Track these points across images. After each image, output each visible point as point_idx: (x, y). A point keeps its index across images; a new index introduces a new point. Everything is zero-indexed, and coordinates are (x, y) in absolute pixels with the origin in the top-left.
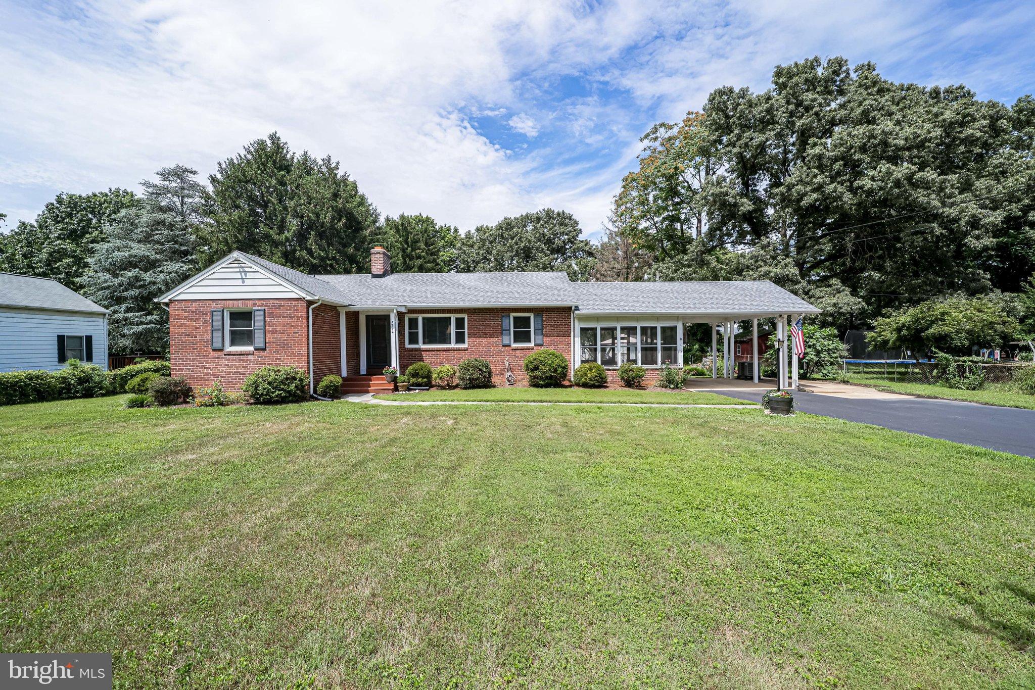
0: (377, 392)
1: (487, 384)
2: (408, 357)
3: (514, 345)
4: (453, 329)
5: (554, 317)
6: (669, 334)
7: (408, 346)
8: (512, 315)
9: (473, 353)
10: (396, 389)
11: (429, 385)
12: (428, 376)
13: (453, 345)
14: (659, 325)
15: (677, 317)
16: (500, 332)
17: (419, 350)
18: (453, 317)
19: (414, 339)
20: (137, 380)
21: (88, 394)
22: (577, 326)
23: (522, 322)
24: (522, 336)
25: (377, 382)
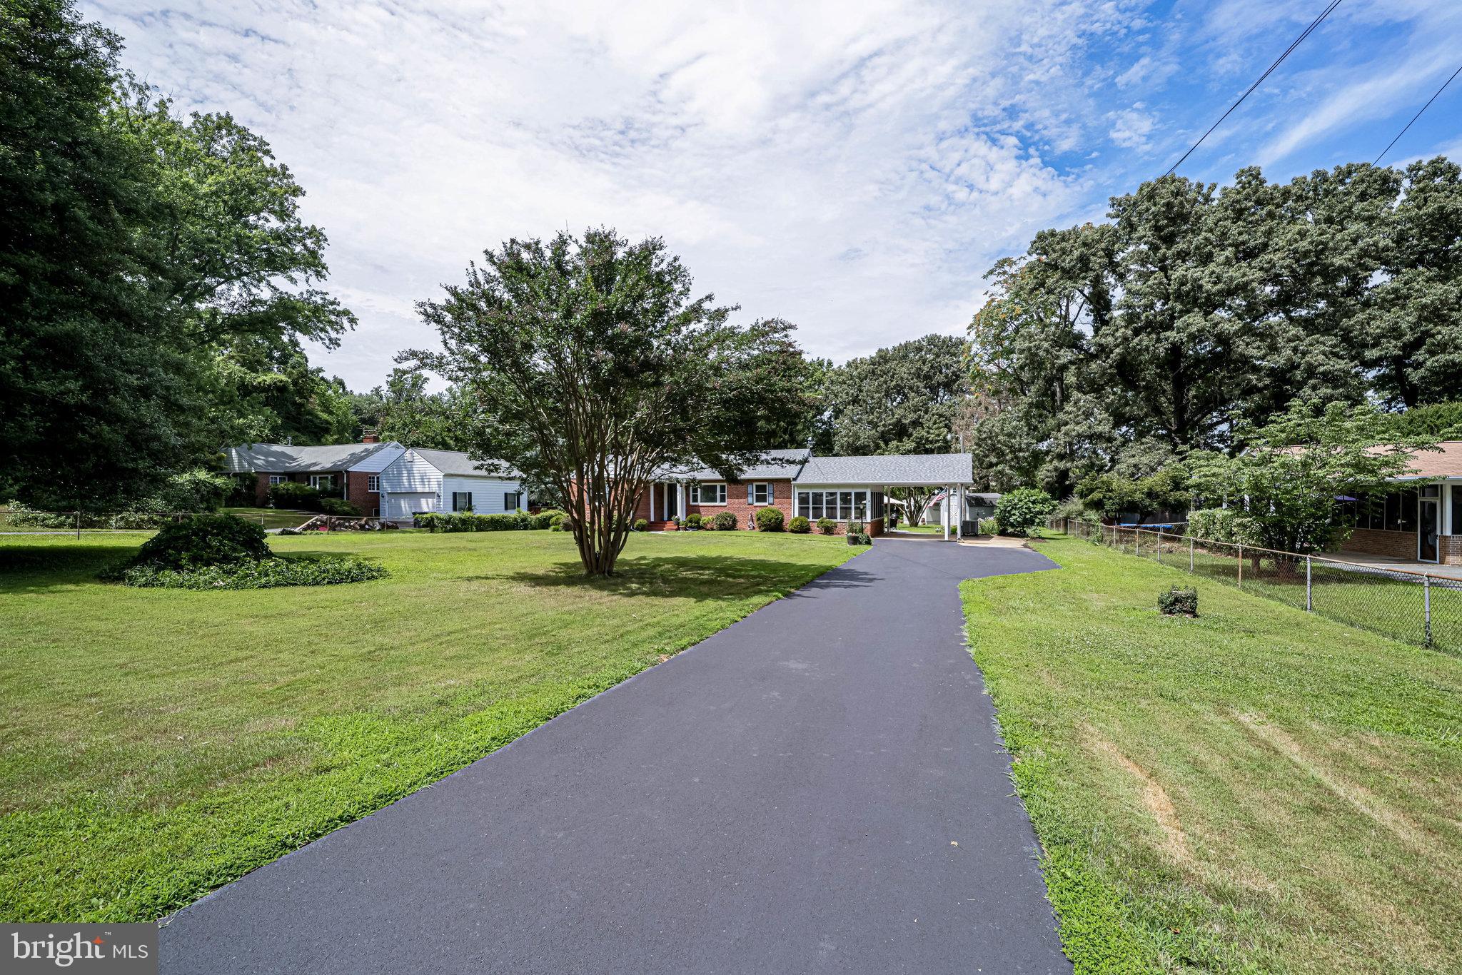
0: (668, 530)
1: (732, 527)
2: (690, 510)
3: (756, 504)
4: (718, 494)
5: (781, 485)
6: (860, 497)
7: (691, 503)
8: (755, 484)
9: (730, 508)
10: (678, 529)
11: (699, 528)
12: (698, 522)
13: (718, 503)
14: (853, 492)
15: (866, 486)
16: (746, 495)
17: (698, 506)
18: (718, 485)
19: (695, 499)
20: (554, 518)
21: (525, 528)
22: (796, 493)
23: (761, 489)
24: (761, 498)
25: (670, 525)
